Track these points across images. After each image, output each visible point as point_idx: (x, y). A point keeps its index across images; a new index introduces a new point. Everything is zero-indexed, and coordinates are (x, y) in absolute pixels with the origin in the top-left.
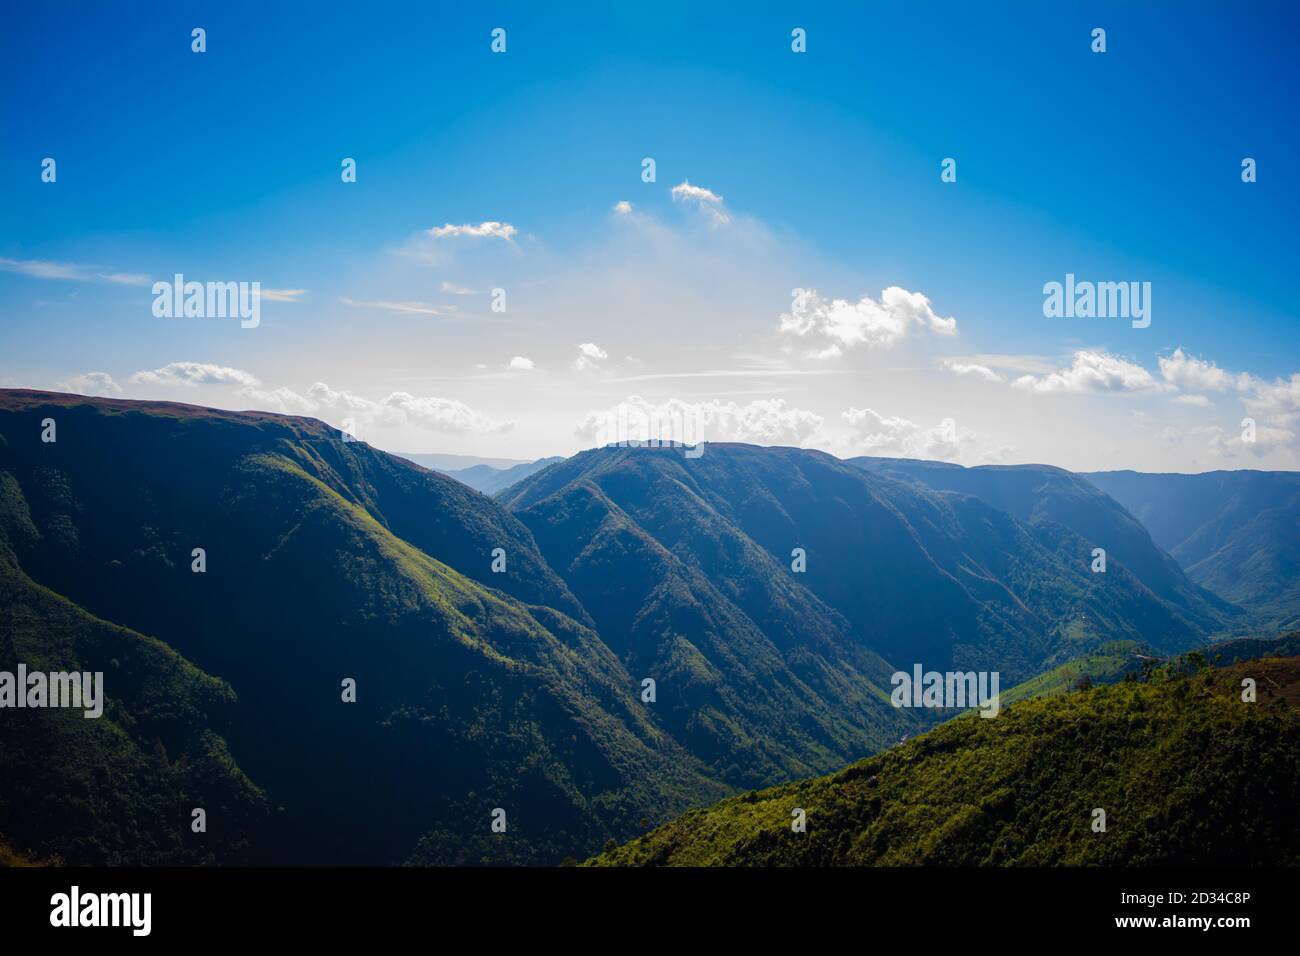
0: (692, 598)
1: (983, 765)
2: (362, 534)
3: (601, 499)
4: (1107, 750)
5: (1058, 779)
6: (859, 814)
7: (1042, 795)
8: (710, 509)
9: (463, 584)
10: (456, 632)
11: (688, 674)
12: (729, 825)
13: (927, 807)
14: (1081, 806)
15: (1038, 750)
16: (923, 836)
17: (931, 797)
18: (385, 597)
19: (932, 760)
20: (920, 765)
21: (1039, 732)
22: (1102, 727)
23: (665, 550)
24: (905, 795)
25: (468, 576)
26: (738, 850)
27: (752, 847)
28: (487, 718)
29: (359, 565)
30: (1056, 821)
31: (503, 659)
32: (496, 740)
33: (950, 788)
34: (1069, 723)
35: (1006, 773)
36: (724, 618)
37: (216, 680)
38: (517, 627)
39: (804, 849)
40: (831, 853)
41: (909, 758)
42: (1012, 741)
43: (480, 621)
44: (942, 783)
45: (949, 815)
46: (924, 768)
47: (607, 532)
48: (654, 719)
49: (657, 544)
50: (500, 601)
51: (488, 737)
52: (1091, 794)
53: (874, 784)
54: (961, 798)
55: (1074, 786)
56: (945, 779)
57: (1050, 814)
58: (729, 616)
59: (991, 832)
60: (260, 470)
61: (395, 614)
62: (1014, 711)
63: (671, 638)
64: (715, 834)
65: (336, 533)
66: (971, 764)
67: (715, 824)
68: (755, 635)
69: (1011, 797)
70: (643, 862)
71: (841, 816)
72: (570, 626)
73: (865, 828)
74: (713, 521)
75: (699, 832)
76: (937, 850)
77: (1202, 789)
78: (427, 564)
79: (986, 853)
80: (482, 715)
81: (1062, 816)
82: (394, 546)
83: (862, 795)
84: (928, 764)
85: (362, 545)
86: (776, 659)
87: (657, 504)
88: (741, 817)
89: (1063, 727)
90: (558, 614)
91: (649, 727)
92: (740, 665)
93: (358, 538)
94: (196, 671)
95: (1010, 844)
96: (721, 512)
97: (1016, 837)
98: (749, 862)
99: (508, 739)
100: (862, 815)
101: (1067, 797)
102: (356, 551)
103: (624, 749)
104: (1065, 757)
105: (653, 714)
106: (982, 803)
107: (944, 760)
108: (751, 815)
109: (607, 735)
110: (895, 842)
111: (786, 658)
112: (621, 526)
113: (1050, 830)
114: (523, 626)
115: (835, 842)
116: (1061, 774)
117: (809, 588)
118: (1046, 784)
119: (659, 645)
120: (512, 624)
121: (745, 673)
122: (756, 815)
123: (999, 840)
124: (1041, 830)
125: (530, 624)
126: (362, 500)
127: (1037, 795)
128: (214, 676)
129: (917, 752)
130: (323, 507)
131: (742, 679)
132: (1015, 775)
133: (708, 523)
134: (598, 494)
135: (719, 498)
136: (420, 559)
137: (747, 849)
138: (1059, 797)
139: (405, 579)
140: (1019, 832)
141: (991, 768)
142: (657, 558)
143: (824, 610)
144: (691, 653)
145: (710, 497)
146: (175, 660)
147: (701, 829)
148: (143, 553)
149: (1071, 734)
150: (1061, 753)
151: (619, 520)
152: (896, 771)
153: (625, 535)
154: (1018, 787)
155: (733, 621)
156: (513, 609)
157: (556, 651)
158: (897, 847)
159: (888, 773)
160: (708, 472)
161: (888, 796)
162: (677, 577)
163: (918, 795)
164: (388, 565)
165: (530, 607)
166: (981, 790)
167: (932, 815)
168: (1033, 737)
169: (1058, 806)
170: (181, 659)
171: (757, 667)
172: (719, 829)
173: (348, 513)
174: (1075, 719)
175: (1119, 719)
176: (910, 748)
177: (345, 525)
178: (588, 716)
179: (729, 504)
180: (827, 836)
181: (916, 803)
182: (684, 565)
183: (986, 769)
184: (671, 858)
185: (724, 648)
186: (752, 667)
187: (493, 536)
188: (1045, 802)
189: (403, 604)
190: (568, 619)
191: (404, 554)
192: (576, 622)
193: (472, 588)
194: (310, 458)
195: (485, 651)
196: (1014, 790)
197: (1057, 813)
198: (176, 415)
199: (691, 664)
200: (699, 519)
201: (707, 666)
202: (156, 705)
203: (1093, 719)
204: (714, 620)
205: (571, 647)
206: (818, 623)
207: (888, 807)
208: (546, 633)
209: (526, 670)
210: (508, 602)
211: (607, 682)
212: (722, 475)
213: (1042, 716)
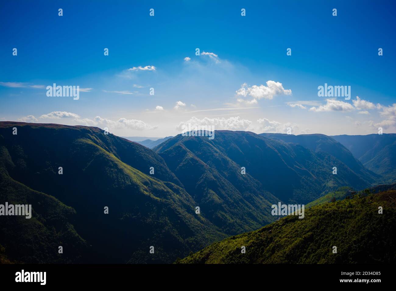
0: (213, 178)
1: (303, 226)
2: (112, 162)
3: (185, 149)
4: (341, 220)
5: (326, 229)
6: (266, 242)
7: (322, 234)
8: (218, 150)
9: (143, 176)
10: (142, 190)
11: (213, 201)
12: (227, 246)
13: (287, 239)
14: (333, 237)
15: (320, 221)
16: (286, 247)
17: (288, 236)
18: (120, 181)
19: (288, 225)
20: (284, 226)
21: (320, 215)
22: (339, 213)
23: (205, 164)
24: (280, 235)
25: (145, 173)
26: (230, 254)
27: (234, 253)
28: (152, 217)
29: (112, 171)
30: (326, 242)
31: (157, 198)
32: (155, 223)
33: (294, 233)
34: (330, 212)
35: (310, 228)
36: (223, 183)
37: (70, 208)
38: (160, 188)
39: (250, 253)
40: (258, 254)
41: (281, 224)
42: (312, 218)
43: (149, 187)
44: (291, 231)
45: (293, 241)
46: (286, 227)
47: (187, 159)
48: (203, 215)
49: (202, 162)
50: (155, 181)
51: (153, 222)
52: (337, 233)
53: (271, 232)
54: (297, 236)
55: (331, 231)
56: (292, 230)
57: (324, 240)
58: (225, 183)
59: (306, 246)
60: (81, 143)
61: (123, 186)
62: (312, 209)
63: (207, 190)
64: (223, 249)
65: (105, 162)
66: (300, 225)
67: (222, 246)
68: (233, 188)
69: (312, 235)
70: (201, 258)
71: (261, 243)
72: (177, 188)
73: (268, 246)
74: (219, 154)
75: (218, 249)
76: (290, 252)
77: (370, 231)
78: (133, 170)
79: (305, 252)
80: (151, 215)
81: (328, 241)
82: (123, 165)
83: (267, 236)
84: (287, 226)
85: (112, 165)
86: (239, 195)
87: (202, 150)
88: (230, 244)
89: (327, 214)
90: (173, 184)
91: (202, 217)
92: (229, 198)
93: (111, 163)
94: (64, 205)
95: (312, 249)
96: (222, 151)
97: (314, 247)
98: (233, 257)
99: (159, 222)
100: (267, 242)
101: (329, 234)
102: (111, 167)
103: (194, 224)
104: (328, 222)
105: (203, 213)
106: (303, 237)
107: (291, 224)
108: (233, 243)
109: (189, 220)
110: (277, 250)
111: (242, 195)
112: (191, 156)
113: (324, 245)
114: (162, 188)
115: (259, 250)
116: (327, 228)
117: (249, 174)
118: (323, 231)
119: (204, 192)
120: (159, 188)
121: (230, 200)
122: (235, 243)
123: (309, 248)
124: (322, 245)
125: (164, 187)
126: (112, 151)
127: (320, 234)
128: (69, 206)
129: (283, 222)
130: (100, 154)
131: (229, 202)
132: (313, 228)
133: (217, 155)
134: (184, 147)
135: (221, 147)
136: (130, 169)
137: (232, 254)
138: (327, 235)
139: (126, 175)
140: (315, 245)
141: (306, 227)
142: (203, 166)
143: (253, 180)
144: (214, 194)
145: (218, 147)
146: (57, 202)
147: (218, 248)
148: (46, 170)
149: (330, 215)
150: (327, 221)
151: (190, 155)
152: (277, 228)
153: (192, 159)
154: (314, 232)
155: (226, 184)
156: (159, 183)
157: (173, 195)
158: (278, 251)
159: (274, 229)
160: (217, 139)
161: (275, 236)
162: (209, 172)
163: (284, 235)
164: (121, 171)
165: (164, 182)
166: (303, 233)
167: (288, 241)
168: (318, 216)
169: (326, 237)
170: (59, 201)
171: (234, 198)
172: (224, 248)
173: (108, 156)
174: (331, 211)
175: (345, 210)
176: (281, 221)
177: (108, 159)
178: (183, 215)
179: (224, 149)
180: (257, 249)
181: (283, 238)
182: (211, 168)
183: (304, 227)
184: (210, 257)
185: (223, 193)
186: (232, 198)
187: (152, 161)
188: (323, 236)
189: (125, 183)
190: (176, 185)
191: (125, 167)
192: (178, 186)
193: (146, 177)
194: (96, 139)
195: (151, 196)
196: (313, 233)
197: (326, 240)
198: (55, 127)
199: (214, 198)
200: (215, 154)
201: (219, 198)
202: (52, 216)
203: (336, 210)
204: (220, 184)
205: (177, 194)
206: (252, 184)
207: (275, 239)
208: (170, 190)
209: (164, 201)
210: (157, 181)
211: (189, 204)
212: (221, 140)
213: (321, 210)
